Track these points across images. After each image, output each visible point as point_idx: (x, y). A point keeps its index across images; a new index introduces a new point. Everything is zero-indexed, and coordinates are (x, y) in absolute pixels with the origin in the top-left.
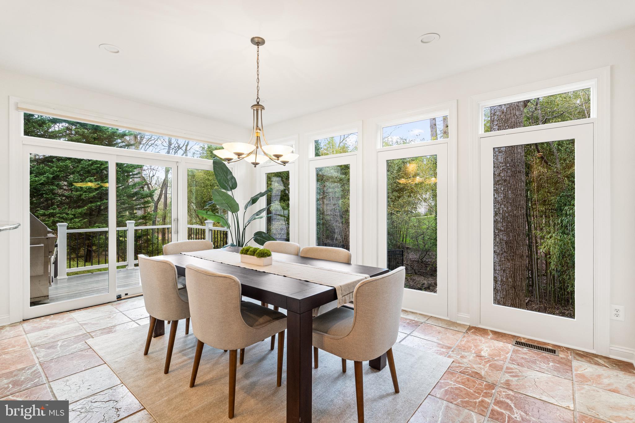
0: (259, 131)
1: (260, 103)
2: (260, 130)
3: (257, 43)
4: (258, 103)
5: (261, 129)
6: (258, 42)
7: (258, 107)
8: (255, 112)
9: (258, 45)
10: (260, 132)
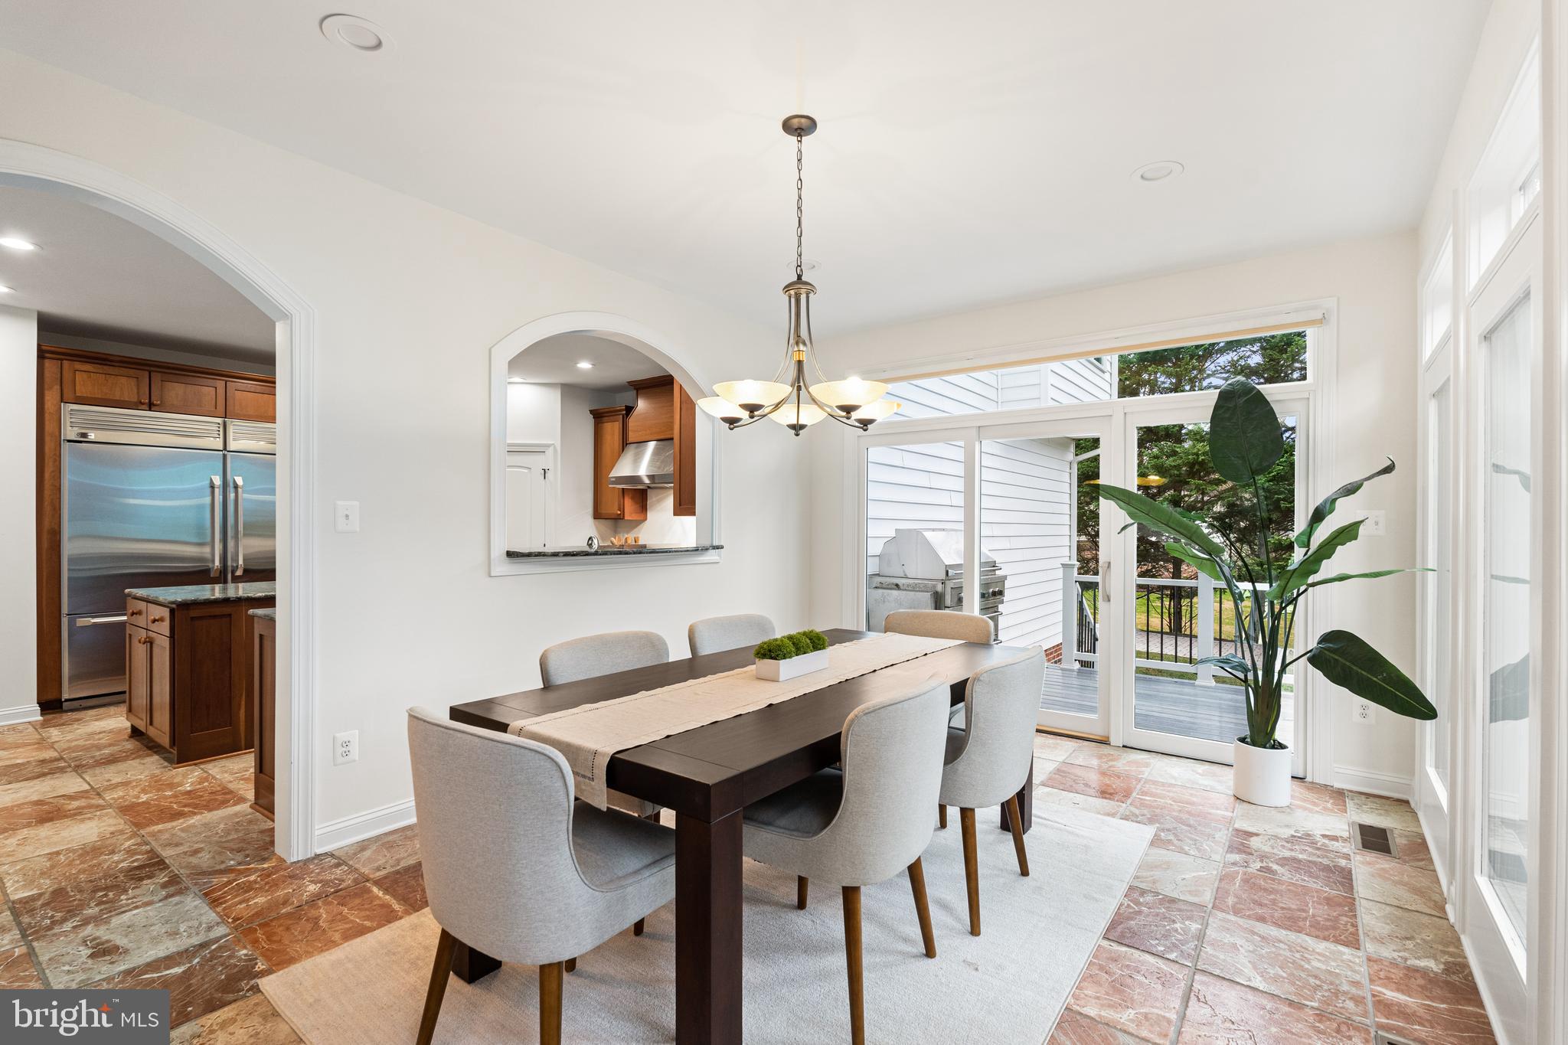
0: (802, 347)
1: (804, 278)
2: (804, 344)
3: (796, 129)
4: (799, 277)
5: (808, 342)
6: (799, 127)
7: (798, 288)
8: (793, 300)
9: (800, 135)
10: (804, 349)
